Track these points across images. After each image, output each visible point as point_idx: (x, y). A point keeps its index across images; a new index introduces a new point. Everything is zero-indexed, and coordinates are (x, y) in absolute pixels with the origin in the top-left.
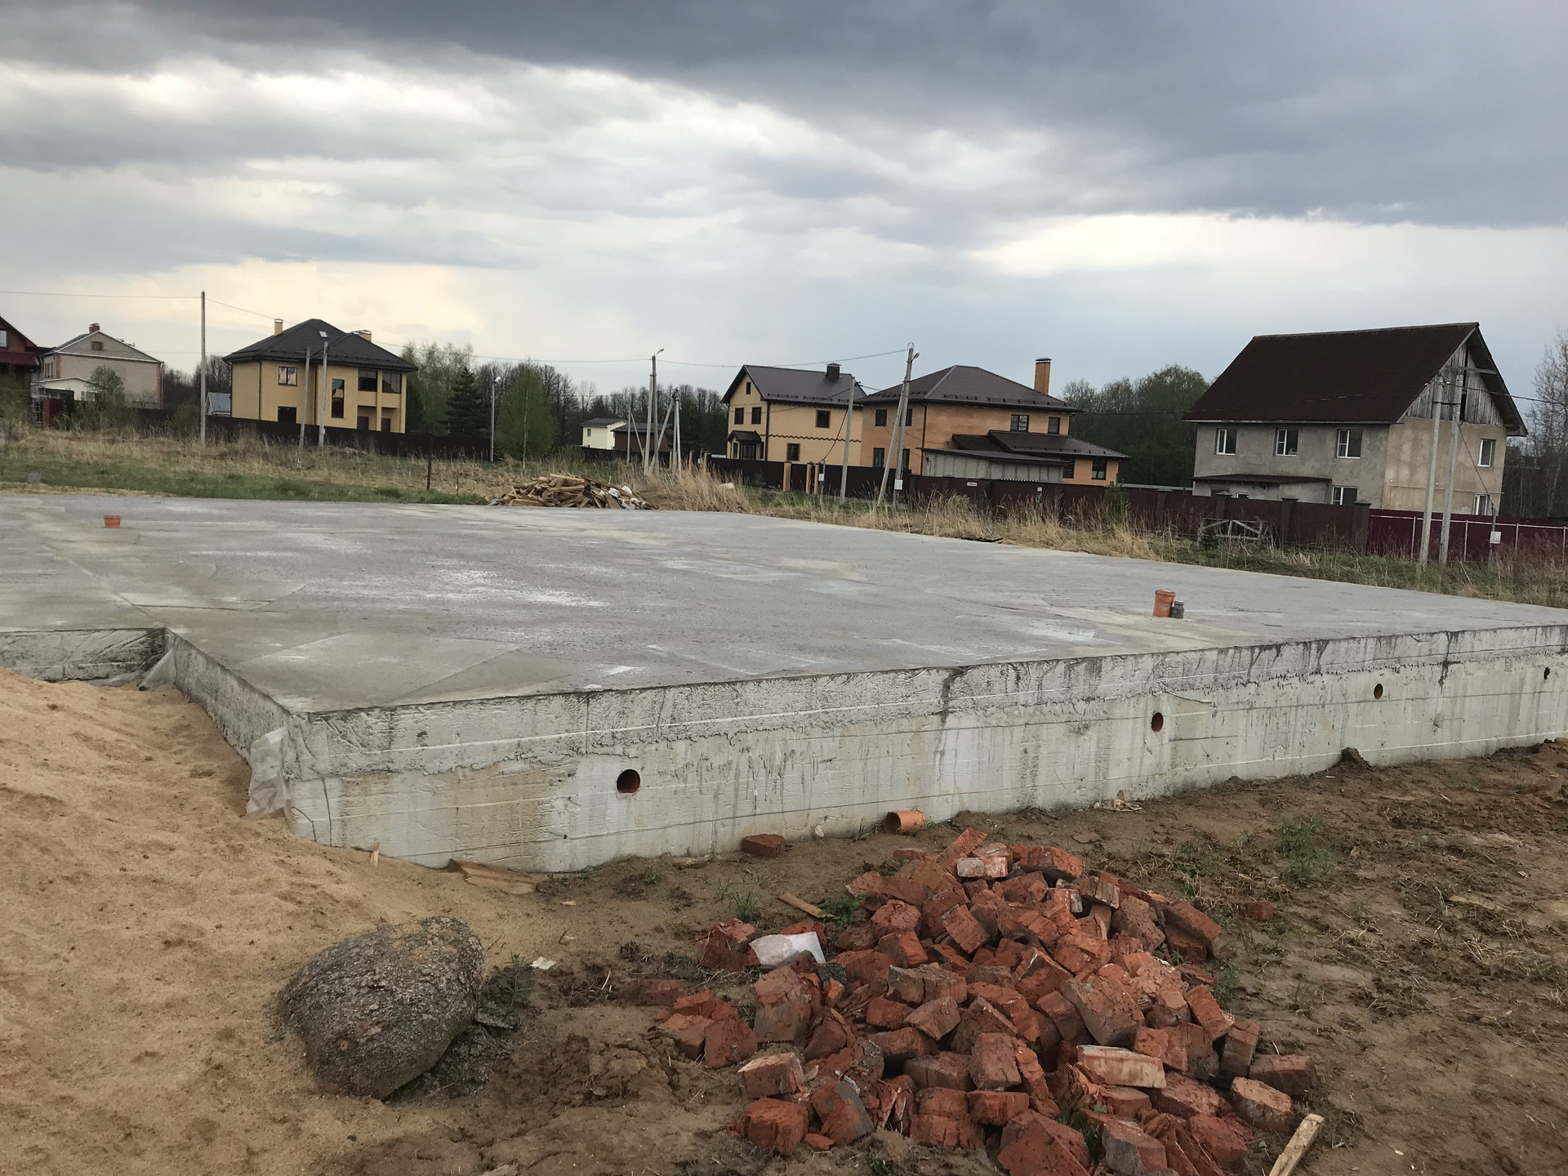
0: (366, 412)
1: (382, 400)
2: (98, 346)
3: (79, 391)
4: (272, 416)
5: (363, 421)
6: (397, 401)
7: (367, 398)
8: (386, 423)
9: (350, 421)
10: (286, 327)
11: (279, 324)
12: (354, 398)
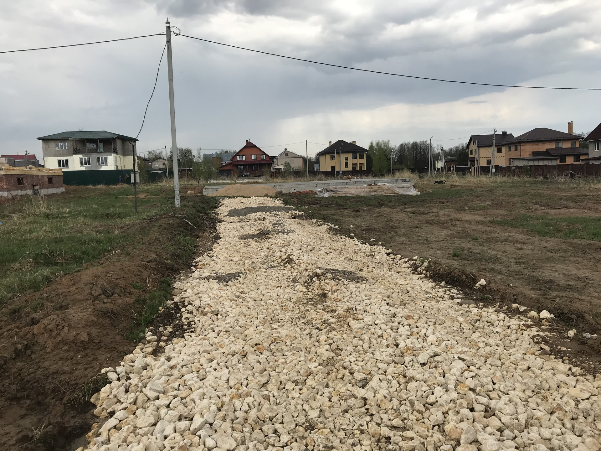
0: (354, 165)
1: (358, 161)
2: (287, 155)
3: (282, 167)
4: (329, 169)
5: (354, 168)
6: (363, 161)
7: (355, 161)
8: (360, 168)
9: (350, 168)
10: (332, 143)
11: (330, 142)
12: (351, 162)
